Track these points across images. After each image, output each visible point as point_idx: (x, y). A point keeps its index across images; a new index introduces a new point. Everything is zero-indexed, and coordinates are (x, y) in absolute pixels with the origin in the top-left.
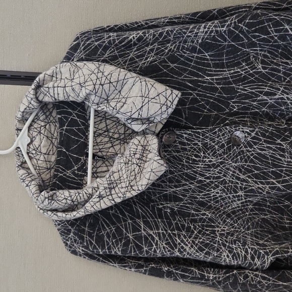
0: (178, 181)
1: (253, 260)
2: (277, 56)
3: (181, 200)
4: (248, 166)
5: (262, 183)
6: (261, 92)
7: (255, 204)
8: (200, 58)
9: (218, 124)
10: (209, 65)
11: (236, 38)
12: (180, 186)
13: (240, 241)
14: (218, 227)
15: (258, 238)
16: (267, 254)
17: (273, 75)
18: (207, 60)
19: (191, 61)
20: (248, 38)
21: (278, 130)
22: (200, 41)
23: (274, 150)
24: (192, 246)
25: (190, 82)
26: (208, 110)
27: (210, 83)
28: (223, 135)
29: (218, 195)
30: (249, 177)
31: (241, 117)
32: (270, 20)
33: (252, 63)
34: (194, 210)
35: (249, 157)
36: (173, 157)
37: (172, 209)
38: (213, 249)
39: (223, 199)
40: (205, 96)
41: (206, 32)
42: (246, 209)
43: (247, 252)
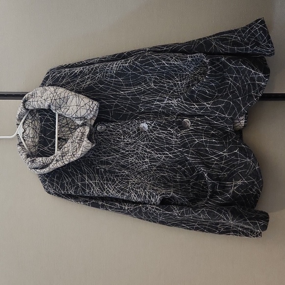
0: (109, 153)
1: (150, 199)
2: (163, 78)
3: (111, 164)
4: (151, 144)
5: (160, 154)
6: (155, 100)
7: (157, 167)
8: (117, 81)
9: (132, 119)
10: (122, 85)
11: (135, 69)
12: (110, 156)
13: (142, 188)
14: (131, 179)
15: (154, 186)
16: (157, 195)
17: (162, 90)
18: (121, 82)
19: (112, 83)
20: (142, 69)
21: (169, 122)
22: (115, 72)
23: (166, 134)
24: (114, 190)
25: (112, 95)
26: (126, 111)
27: (123, 95)
28: (134, 125)
29: (133, 161)
30: (152, 150)
31: (147, 115)
32: (153, 59)
33: (148, 83)
34: (118, 170)
35: (151, 139)
36: (105, 139)
37: (105, 169)
38: (126, 191)
39: (136, 164)
40: (122, 103)
41: (117, 67)
42: (152, 170)
43: (146, 193)
